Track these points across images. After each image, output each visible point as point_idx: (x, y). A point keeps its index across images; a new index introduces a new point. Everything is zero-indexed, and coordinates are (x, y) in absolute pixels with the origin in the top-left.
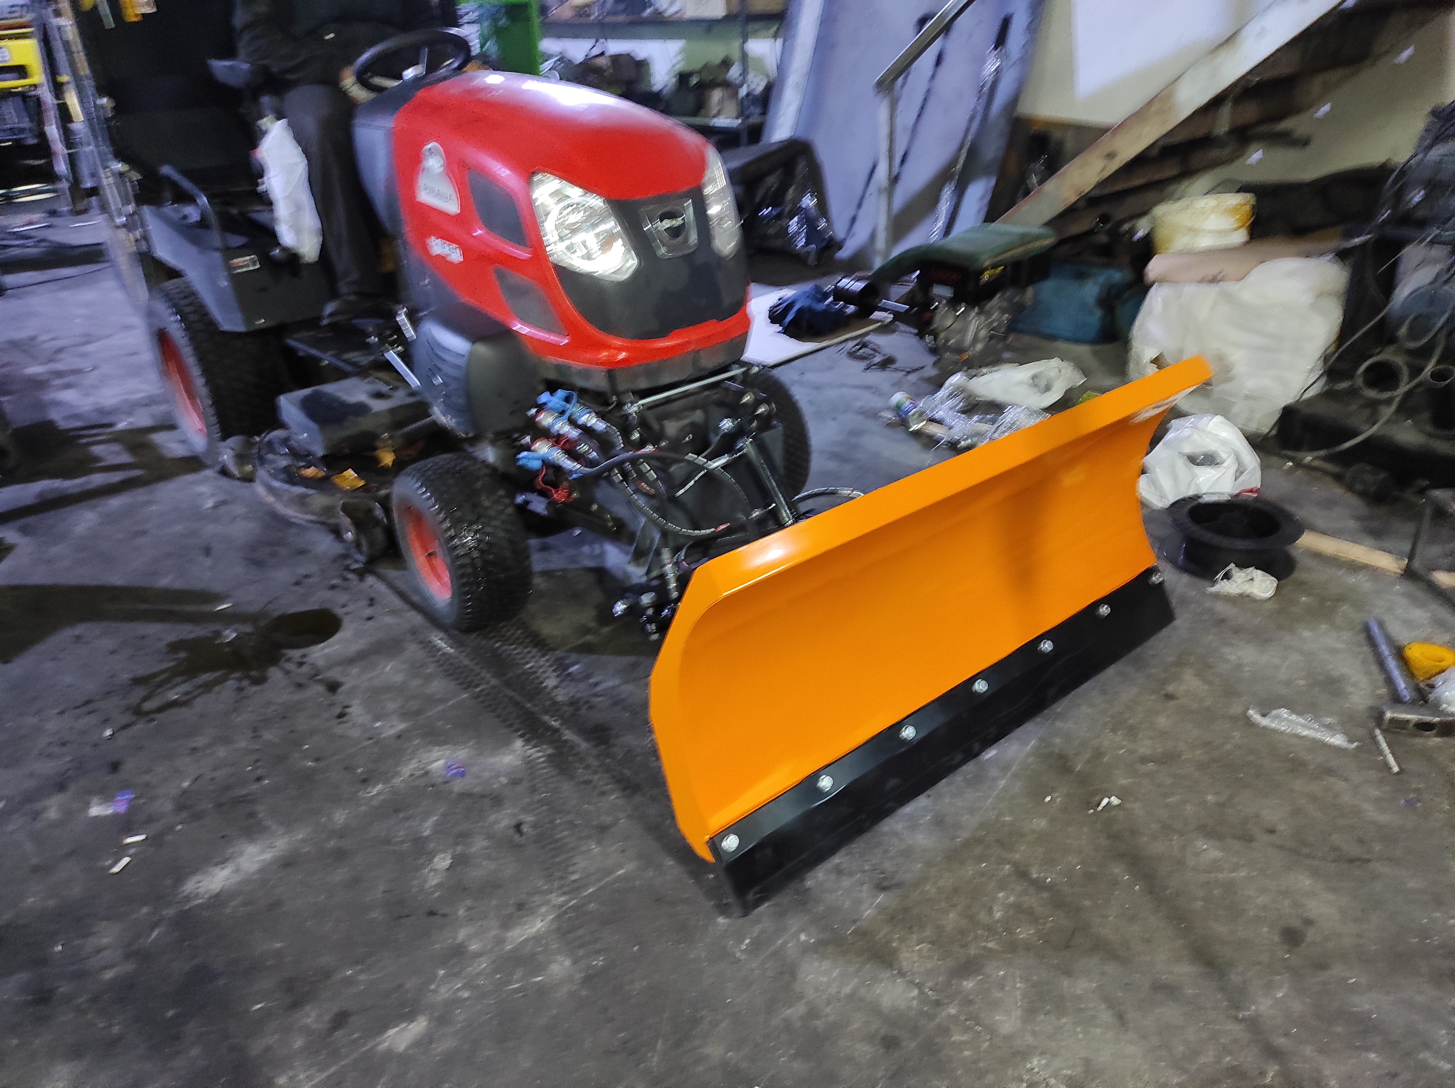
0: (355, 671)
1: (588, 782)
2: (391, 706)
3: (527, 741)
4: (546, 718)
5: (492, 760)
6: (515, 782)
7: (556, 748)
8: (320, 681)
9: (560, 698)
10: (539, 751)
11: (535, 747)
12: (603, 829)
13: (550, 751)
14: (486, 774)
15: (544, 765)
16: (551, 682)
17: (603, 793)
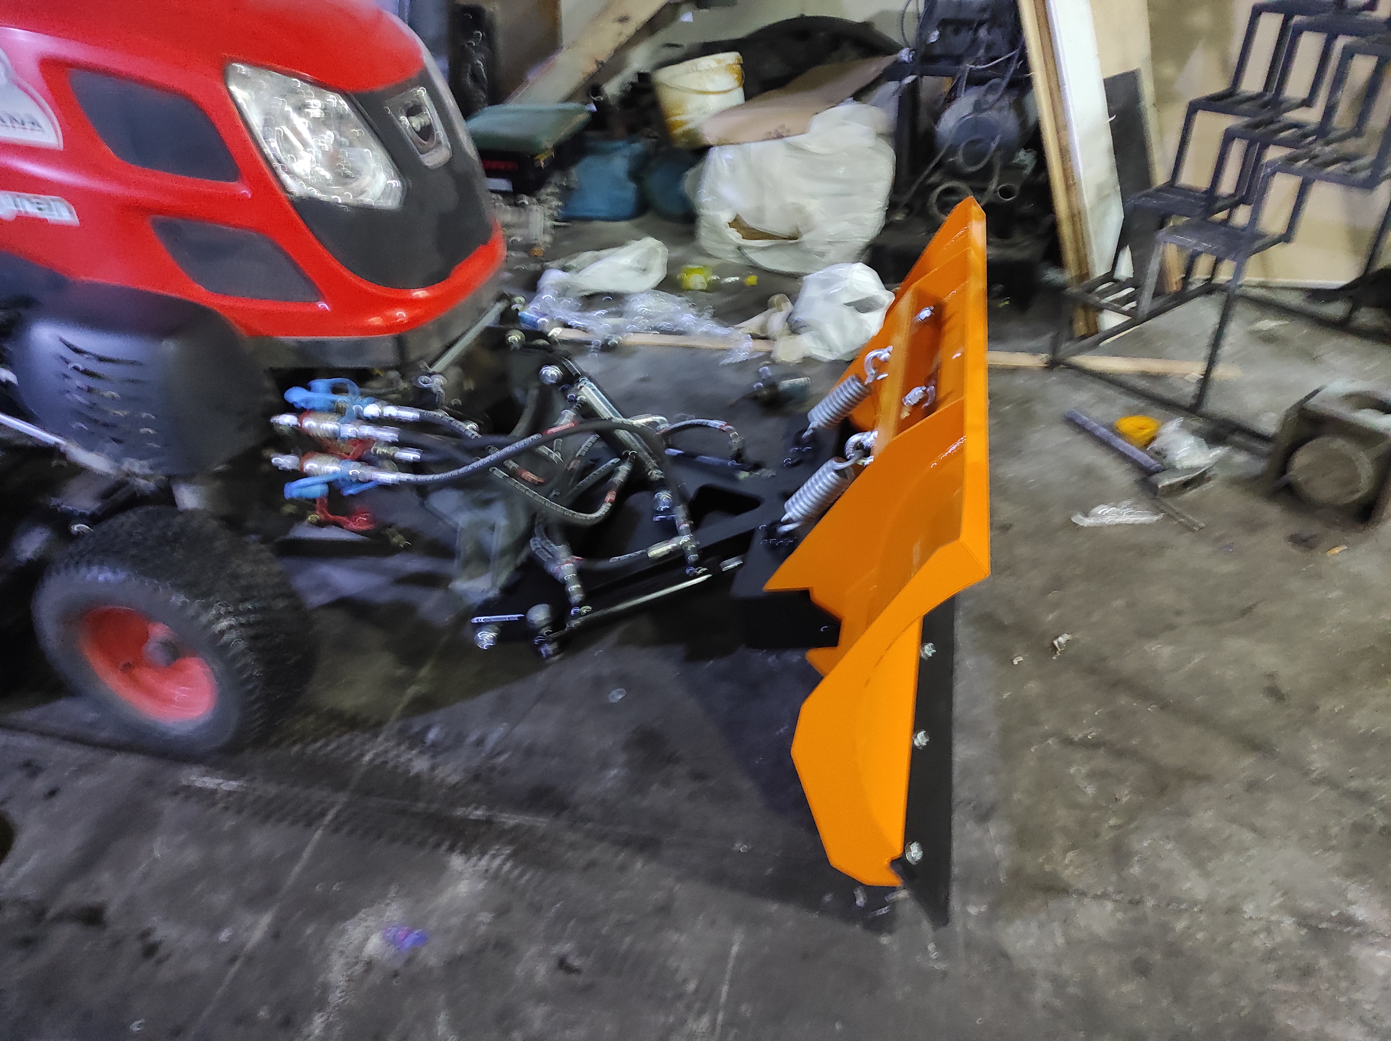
0: (105, 877)
1: (591, 865)
2: (221, 899)
3: (465, 851)
4: (459, 812)
5: (444, 899)
6: (502, 912)
7: (511, 843)
8: (60, 918)
9: (454, 779)
10: (494, 857)
11: (483, 853)
12: (664, 910)
13: (508, 851)
14: (455, 921)
15: (516, 872)
16: (420, 765)
17: (623, 868)
